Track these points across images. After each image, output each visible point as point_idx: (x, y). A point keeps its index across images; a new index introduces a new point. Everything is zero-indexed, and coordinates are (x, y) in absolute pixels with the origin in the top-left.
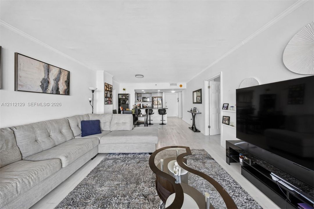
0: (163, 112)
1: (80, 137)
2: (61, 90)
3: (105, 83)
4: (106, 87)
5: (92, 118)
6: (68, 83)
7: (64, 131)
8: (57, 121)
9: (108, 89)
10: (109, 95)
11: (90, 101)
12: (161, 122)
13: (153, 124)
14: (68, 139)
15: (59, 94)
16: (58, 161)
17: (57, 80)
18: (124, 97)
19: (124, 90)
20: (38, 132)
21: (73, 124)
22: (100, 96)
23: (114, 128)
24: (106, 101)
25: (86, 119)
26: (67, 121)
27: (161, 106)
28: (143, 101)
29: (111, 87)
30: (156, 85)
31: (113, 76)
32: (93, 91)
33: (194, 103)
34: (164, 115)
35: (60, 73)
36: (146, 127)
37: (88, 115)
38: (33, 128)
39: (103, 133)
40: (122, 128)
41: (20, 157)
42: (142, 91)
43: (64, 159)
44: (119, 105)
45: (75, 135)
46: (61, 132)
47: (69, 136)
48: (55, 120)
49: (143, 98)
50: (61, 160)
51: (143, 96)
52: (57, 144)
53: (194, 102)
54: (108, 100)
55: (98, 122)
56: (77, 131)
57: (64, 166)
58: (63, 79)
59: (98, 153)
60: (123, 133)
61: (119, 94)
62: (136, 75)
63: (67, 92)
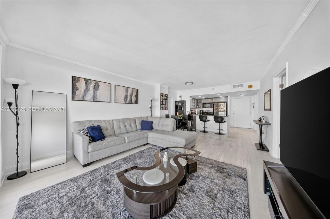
0: (219, 120)
1: (140, 130)
2: (133, 102)
3: (161, 93)
4: (161, 96)
5: (149, 120)
6: (137, 96)
7: (132, 125)
8: (129, 119)
9: (164, 98)
10: (164, 103)
11: (150, 108)
12: (218, 131)
13: (207, 132)
14: (134, 130)
15: (132, 104)
16: (123, 139)
17: (131, 96)
18: (180, 104)
19: (180, 97)
20: (121, 123)
21: (137, 122)
22: (157, 104)
23: (160, 128)
24: (161, 107)
25: (145, 120)
26: (134, 120)
27: (226, 113)
28: (203, 107)
29: (166, 96)
30: (213, 89)
31: (168, 87)
32: (152, 100)
33: (265, 110)
34: (221, 124)
35: (133, 91)
36: (183, 131)
37: (147, 117)
38: (119, 121)
39: (153, 130)
40: (165, 129)
41: (114, 134)
42: (199, 96)
43: (126, 139)
44: (176, 111)
45: (138, 128)
46: (131, 125)
47: (134, 129)
48: (129, 118)
49: (204, 104)
50: (125, 139)
51: (203, 102)
52: (128, 131)
53: (266, 108)
54: (164, 107)
55: (152, 122)
56: (139, 127)
57: (126, 142)
58: (134, 94)
59: (148, 143)
60: (164, 132)
61: (176, 101)
62: (186, 83)
63: (136, 102)
